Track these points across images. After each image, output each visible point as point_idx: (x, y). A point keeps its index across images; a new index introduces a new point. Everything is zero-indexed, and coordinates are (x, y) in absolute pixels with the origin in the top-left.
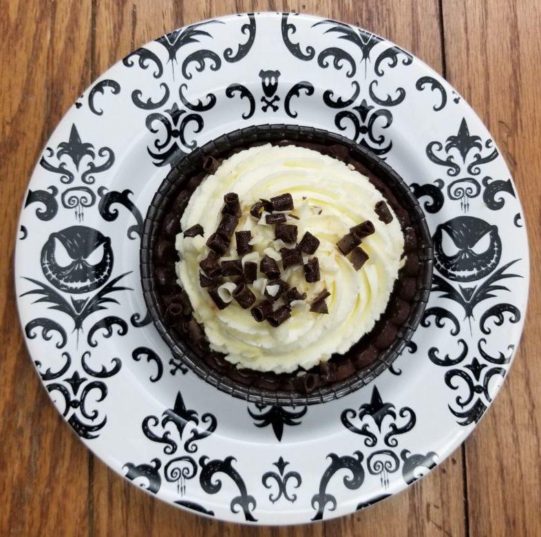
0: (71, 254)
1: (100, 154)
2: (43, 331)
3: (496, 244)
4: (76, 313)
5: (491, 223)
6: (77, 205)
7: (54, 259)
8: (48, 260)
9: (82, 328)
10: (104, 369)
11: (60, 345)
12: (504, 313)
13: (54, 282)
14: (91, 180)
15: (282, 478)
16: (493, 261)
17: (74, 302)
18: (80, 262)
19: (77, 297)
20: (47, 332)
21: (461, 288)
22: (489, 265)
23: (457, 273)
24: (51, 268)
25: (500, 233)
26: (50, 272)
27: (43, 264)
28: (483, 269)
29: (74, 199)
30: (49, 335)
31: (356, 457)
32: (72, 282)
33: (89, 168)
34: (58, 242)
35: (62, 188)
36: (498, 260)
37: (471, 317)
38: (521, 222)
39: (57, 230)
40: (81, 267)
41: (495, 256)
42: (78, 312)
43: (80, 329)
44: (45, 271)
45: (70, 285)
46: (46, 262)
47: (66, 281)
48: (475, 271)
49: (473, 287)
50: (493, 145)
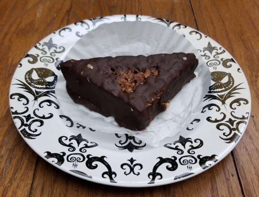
0: (39, 76)
1: (60, 48)
2: (19, 98)
3: (231, 79)
4: (36, 95)
5: (228, 73)
6: (46, 61)
7: (31, 76)
8: (28, 76)
9: (37, 100)
10: (44, 116)
11: (25, 104)
12: (240, 102)
13: (29, 83)
14: (54, 55)
15: (132, 166)
16: (231, 85)
17: (36, 91)
18: (43, 79)
19: (38, 90)
20: (20, 98)
21: (218, 95)
22: (230, 86)
23: (215, 90)
24: (29, 79)
25: (232, 75)
26: (28, 80)
27: (25, 76)
28: (227, 88)
29: (45, 60)
30: (21, 99)
31: (173, 158)
32: (37, 84)
33: (54, 51)
34: (34, 72)
35: (41, 55)
36: (233, 84)
37: (225, 104)
38: (240, 71)
39: (35, 67)
40: (42, 81)
41: (232, 83)
42: (37, 95)
43: (36, 101)
44: (26, 79)
45: (36, 85)
46: (27, 76)
47: (34, 84)
48: (224, 89)
49: (223, 94)
50: (223, 49)
